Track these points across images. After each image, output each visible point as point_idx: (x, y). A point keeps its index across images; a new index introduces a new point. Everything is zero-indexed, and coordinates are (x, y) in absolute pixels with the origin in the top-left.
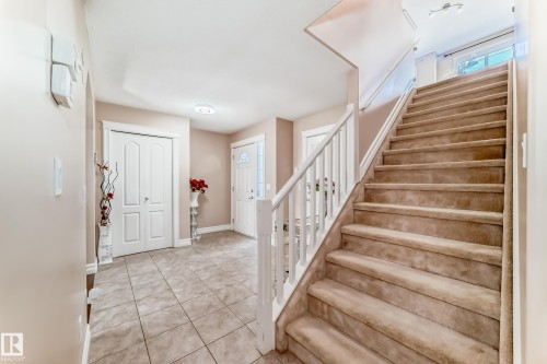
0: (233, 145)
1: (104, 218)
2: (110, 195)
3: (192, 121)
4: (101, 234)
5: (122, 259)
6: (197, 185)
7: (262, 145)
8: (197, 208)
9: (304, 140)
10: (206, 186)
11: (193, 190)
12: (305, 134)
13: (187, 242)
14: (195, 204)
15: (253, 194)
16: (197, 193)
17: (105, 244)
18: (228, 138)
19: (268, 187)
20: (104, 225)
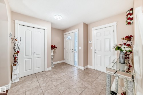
0: (64, 34)
1: (15, 62)
2: (18, 52)
3: (52, 24)
4: (14, 69)
5: (24, 78)
6: (53, 47)
7: (77, 33)
8: (53, 56)
9: (93, 31)
10: (56, 48)
11: (52, 49)
12: (93, 29)
13: (50, 69)
14: (52, 54)
15: (73, 50)
16: (53, 50)
17: (15, 73)
18: (63, 31)
19: (80, 48)
20: (15, 65)
